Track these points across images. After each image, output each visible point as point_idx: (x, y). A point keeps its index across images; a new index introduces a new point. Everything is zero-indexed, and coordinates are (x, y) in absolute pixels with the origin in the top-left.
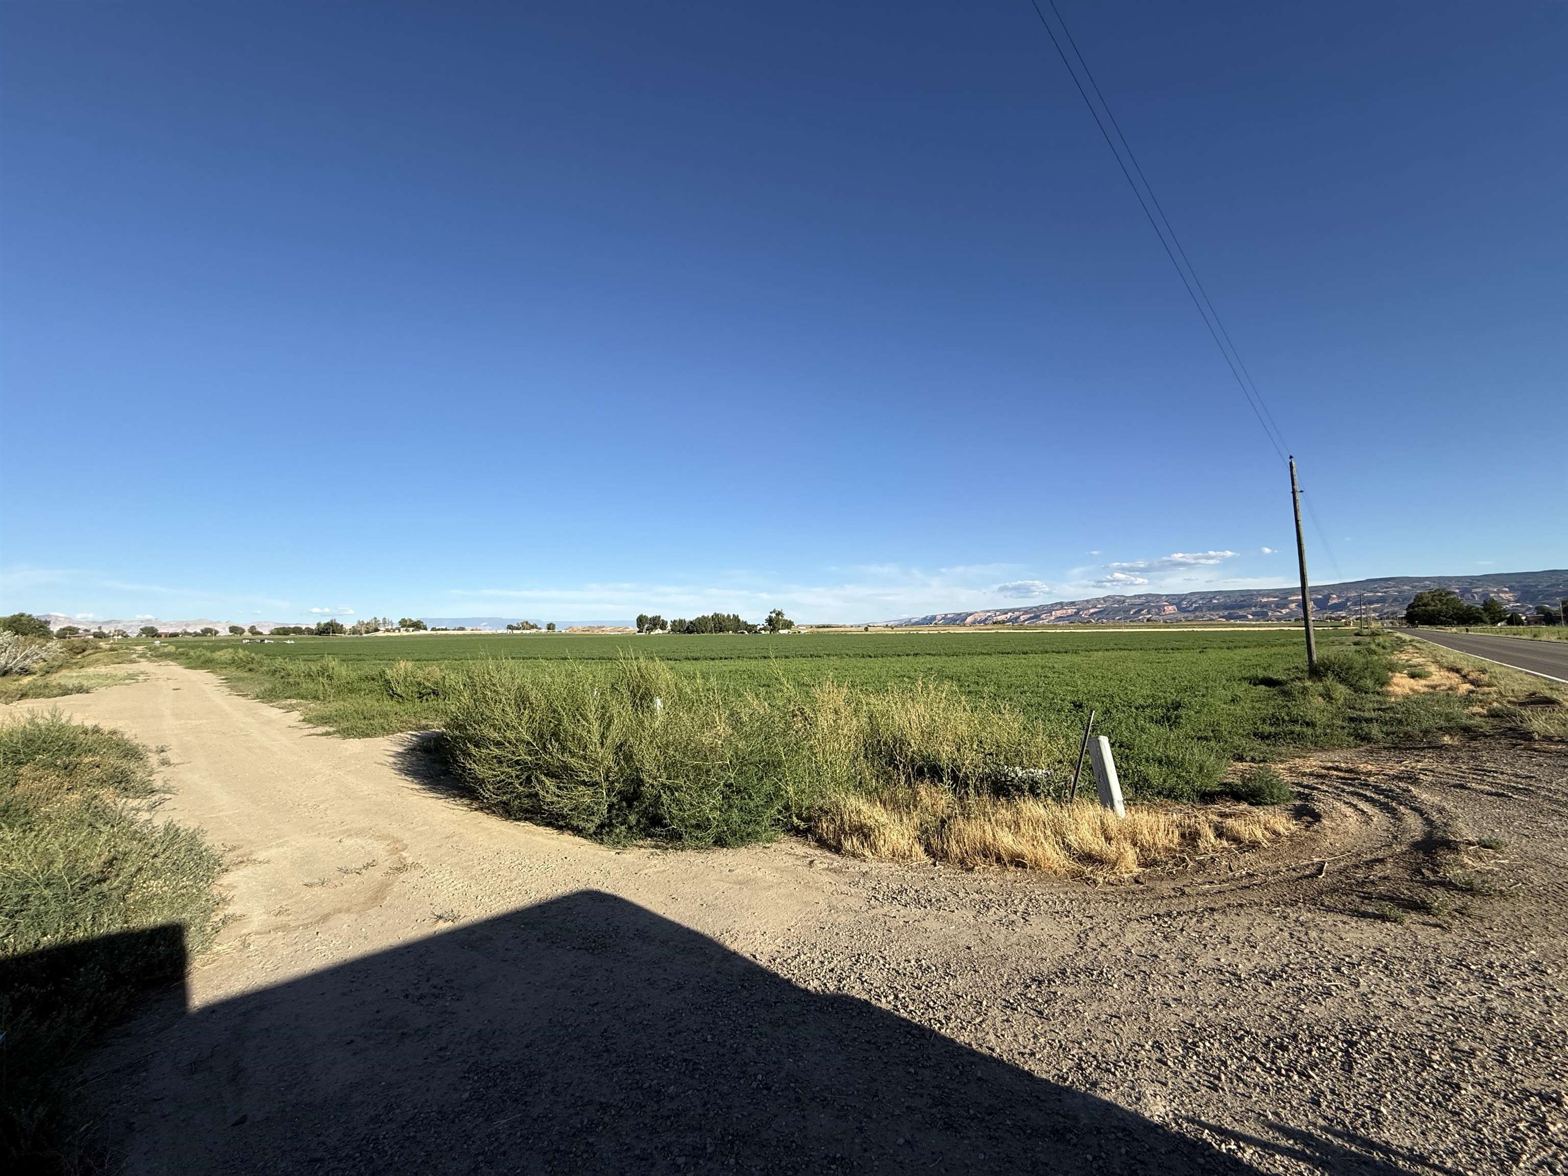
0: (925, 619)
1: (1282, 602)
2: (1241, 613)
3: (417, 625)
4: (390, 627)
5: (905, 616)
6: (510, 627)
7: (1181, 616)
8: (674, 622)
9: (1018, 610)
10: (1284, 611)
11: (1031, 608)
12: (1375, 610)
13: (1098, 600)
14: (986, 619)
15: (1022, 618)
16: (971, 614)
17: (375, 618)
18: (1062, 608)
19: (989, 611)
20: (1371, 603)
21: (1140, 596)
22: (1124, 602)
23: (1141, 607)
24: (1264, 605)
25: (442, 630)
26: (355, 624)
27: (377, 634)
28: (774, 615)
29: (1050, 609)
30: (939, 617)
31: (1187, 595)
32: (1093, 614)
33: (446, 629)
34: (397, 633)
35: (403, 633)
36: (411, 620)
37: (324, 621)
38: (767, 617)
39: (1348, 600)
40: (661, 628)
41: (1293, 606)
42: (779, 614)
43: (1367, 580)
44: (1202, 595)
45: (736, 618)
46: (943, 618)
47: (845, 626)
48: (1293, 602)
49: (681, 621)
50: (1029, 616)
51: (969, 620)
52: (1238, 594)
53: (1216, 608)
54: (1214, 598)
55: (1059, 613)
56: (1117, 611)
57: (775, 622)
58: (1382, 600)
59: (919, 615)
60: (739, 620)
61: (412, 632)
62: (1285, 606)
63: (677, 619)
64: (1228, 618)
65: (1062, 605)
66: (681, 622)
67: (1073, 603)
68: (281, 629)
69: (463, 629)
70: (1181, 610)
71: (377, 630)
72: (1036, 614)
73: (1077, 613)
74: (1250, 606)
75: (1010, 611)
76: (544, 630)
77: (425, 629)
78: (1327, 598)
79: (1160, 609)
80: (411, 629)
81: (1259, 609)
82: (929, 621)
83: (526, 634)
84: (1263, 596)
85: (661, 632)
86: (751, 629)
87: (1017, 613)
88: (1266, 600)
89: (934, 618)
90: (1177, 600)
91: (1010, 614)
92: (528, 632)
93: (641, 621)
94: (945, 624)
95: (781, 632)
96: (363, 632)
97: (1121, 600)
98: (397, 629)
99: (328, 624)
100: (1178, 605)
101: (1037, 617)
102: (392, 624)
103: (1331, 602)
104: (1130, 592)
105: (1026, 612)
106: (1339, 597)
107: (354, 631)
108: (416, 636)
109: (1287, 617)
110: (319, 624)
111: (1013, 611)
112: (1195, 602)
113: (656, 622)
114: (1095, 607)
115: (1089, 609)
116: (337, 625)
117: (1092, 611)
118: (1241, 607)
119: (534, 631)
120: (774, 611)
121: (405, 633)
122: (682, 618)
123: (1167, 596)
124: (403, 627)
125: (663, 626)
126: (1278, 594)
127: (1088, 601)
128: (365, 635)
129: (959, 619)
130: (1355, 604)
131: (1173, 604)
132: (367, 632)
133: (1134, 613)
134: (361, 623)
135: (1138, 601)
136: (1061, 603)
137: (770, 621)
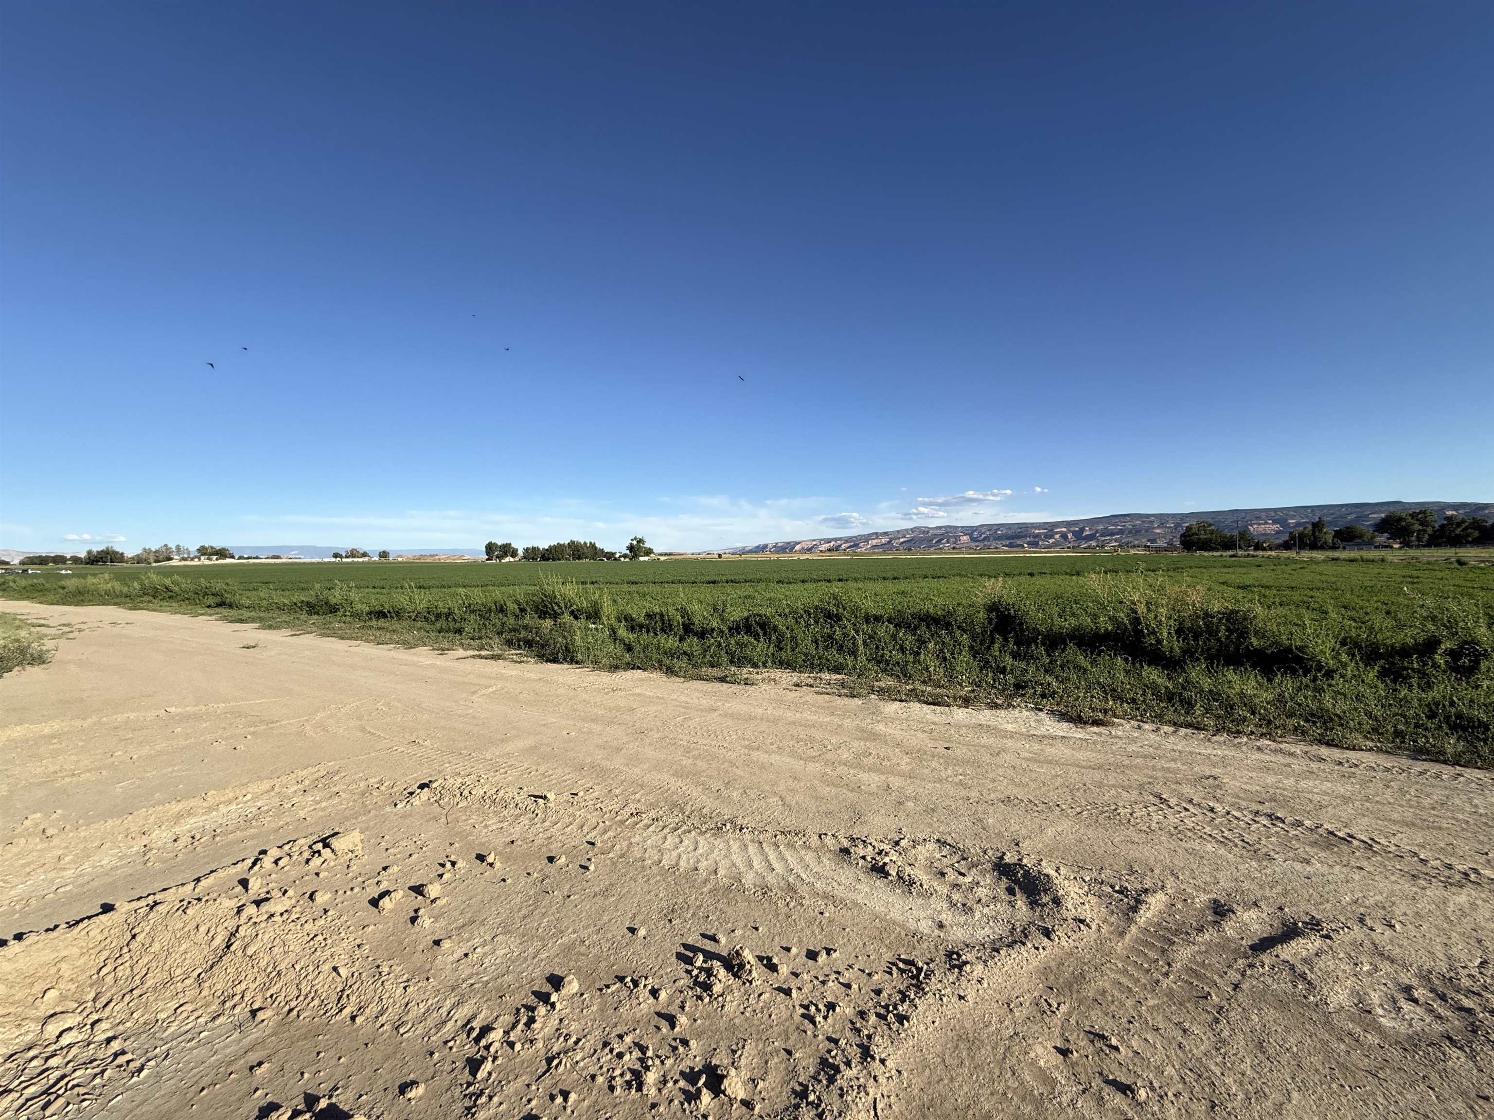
0: (758, 547)
1: (1050, 533)
2: (1019, 542)
3: (222, 553)
4: (186, 556)
5: (739, 545)
6: (336, 555)
7: (973, 545)
8: (527, 550)
9: (840, 539)
10: (1051, 541)
11: (851, 538)
12: (1116, 541)
13: (906, 530)
14: (812, 548)
15: (843, 547)
16: (799, 543)
17: (166, 545)
18: (877, 538)
19: (814, 540)
20: (1112, 534)
21: (940, 528)
22: (928, 532)
23: (941, 537)
24: (1037, 536)
25: (254, 558)
26: (139, 552)
27: (171, 563)
28: (635, 542)
29: (867, 538)
30: (770, 546)
31: (977, 527)
32: (902, 543)
33: (257, 558)
34: (196, 562)
35: (204, 561)
36: (212, 548)
37: (96, 548)
38: (628, 544)
39: (1097, 532)
40: (512, 556)
41: (1057, 536)
42: (640, 541)
43: (1112, 516)
44: (990, 527)
45: (593, 546)
46: (774, 547)
47: (685, 554)
48: (1057, 533)
49: (534, 548)
50: (849, 544)
51: (798, 548)
52: (1016, 526)
53: (999, 538)
54: (998, 529)
55: (875, 542)
56: (922, 540)
57: (636, 549)
58: (1121, 532)
59: (752, 543)
60: (596, 548)
61: (214, 561)
62: (1052, 537)
63: (530, 546)
64: (1010, 546)
65: (877, 535)
66: (535, 550)
67: (886, 533)
68: (36, 557)
69: (278, 557)
70: (973, 539)
71: (171, 559)
72: (855, 542)
73: (889, 542)
74: (1025, 536)
75: (833, 540)
76: (376, 559)
77: (233, 557)
78: (1082, 530)
79: (957, 538)
80: (215, 557)
81: (1032, 539)
82: (763, 548)
83: (358, 563)
84: (1036, 528)
85: (512, 559)
86: (610, 556)
87: (839, 542)
88: (1037, 531)
89: (766, 546)
90: (970, 531)
91: (833, 543)
92: (360, 560)
93: (490, 548)
94: (778, 552)
95: (642, 559)
96: (152, 561)
97: (925, 531)
98: (196, 557)
99: (102, 551)
100: (971, 535)
101: (856, 545)
102: (189, 553)
103: (1085, 534)
104: (933, 524)
105: (846, 541)
106: (1090, 529)
107: (138, 560)
108: (222, 565)
109: (1055, 545)
110: (89, 552)
111: (835, 540)
112: (984, 533)
113: (507, 550)
114: (905, 537)
115: (899, 538)
116: (115, 553)
117: (902, 540)
118: (1019, 537)
119: (366, 559)
120: (635, 539)
121: (207, 562)
122: (535, 546)
123: (962, 527)
124: (202, 555)
125: (514, 553)
126: (1046, 526)
127: (898, 532)
128: (154, 564)
129: (788, 547)
130: (1102, 535)
131: (966, 535)
132: (156, 562)
133: (936, 542)
134: (147, 551)
135: (939, 532)
136: (876, 534)
137: (631, 548)
